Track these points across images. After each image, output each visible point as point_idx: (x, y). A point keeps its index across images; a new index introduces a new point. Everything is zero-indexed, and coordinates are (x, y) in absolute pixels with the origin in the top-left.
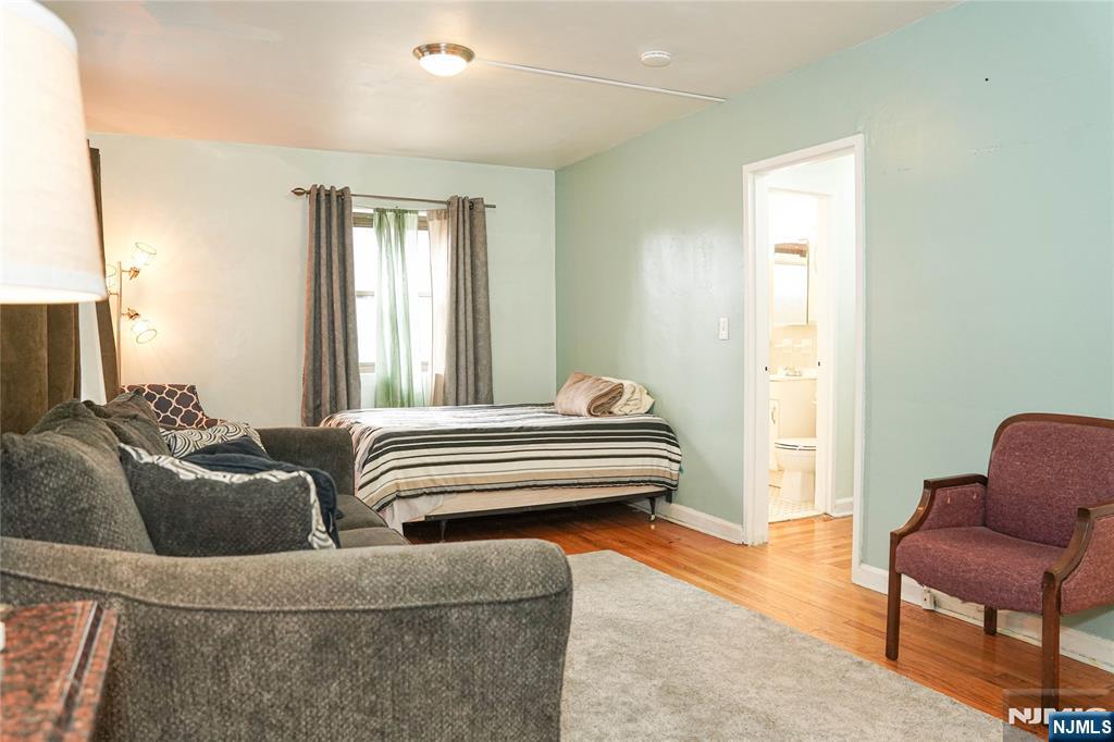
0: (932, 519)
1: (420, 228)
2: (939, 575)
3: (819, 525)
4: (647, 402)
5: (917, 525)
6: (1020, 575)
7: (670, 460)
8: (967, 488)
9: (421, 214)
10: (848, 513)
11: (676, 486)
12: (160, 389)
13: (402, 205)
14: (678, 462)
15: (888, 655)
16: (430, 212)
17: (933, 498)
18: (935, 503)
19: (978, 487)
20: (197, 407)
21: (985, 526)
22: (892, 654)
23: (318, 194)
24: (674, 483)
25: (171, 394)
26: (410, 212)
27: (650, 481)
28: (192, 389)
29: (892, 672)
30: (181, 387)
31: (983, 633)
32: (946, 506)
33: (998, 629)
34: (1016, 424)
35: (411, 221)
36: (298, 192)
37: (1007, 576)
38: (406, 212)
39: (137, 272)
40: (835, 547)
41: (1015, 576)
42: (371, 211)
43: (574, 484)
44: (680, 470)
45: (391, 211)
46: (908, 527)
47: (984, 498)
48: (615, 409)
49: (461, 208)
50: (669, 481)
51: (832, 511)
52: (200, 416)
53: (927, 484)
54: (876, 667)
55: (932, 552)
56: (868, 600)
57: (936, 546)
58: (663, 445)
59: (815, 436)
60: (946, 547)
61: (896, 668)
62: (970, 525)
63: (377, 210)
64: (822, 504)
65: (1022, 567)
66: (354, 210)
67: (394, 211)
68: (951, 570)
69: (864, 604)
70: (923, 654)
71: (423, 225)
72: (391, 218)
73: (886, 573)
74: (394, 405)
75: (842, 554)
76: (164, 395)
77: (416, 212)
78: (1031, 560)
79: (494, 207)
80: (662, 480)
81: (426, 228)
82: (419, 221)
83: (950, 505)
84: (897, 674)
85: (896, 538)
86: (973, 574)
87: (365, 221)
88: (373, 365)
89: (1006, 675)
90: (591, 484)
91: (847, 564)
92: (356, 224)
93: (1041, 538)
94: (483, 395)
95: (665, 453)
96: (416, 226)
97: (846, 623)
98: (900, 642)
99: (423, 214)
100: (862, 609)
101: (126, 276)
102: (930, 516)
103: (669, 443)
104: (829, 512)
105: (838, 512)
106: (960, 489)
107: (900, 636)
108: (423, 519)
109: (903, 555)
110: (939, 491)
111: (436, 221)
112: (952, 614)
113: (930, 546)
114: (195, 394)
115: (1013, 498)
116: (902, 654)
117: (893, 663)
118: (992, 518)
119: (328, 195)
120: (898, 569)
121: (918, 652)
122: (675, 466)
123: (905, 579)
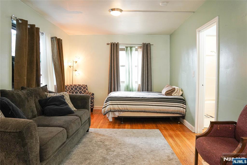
0: (211, 133)
1: (136, 51)
4: (181, 93)
7: (183, 108)
8: (227, 125)
9: (136, 47)
11: (185, 115)
12: (80, 85)
13: (132, 46)
14: (185, 109)
16: (138, 47)
18: (213, 129)
20: (87, 89)
23: (112, 44)
24: (184, 114)
25: (82, 86)
26: (134, 47)
27: (177, 113)
28: (86, 86)
30: (84, 85)
32: (218, 130)
35: (134, 49)
36: (108, 44)
38: (133, 47)
39: (76, 62)
42: (125, 47)
43: (155, 112)
44: (186, 111)
45: (129, 47)
47: (235, 129)
48: (173, 94)
49: (144, 46)
50: (183, 114)
52: (87, 91)
58: (182, 104)
63: (126, 47)
66: (120, 47)
67: (130, 47)
71: (136, 50)
72: (129, 48)
74: (128, 91)
76: (80, 87)
77: (135, 47)
79: (153, 45)
80: (181, 113)
81: (137, 51)
82: (136, 49)
83: (220, 130)
87: (123, 50)
88: (124, 82)
90: (160, 112)
92: (120, 50)
94: (149, 89)
95: (182, 106)
96: (135, 50)
99: (137, 47)
101: (74, 63)
103: (183, 104)
106: (224, 125)
108: (117, 117)
110: (214, 125)
111: (139, 49)
114: (87, 87)
119: (114, 44)
122: (185, 110)
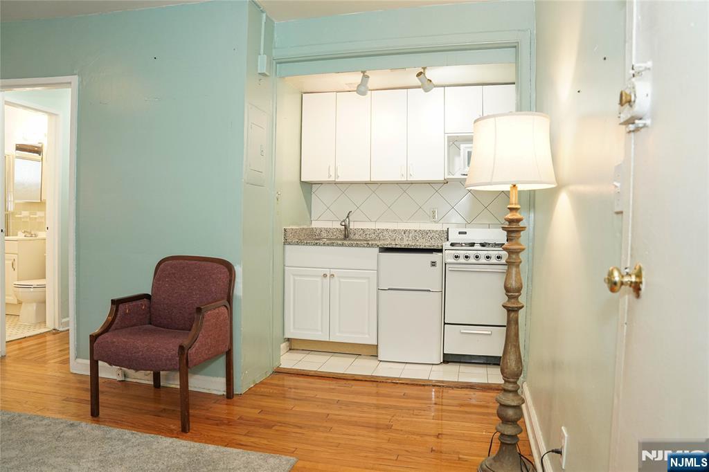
0: (117, 323)
2: (121, 357)
3: (49, 338)
5: (107, 328)
6: (167, 349)
8: (139, 302)
10: (66, 328)
15: (92, 415)
17: (117, 310)
18: (119, 313)
19: (145, 301)
21: (151, 324)
22: (95, 413)
29: (95, 425)
31: (153, 388)
32: (126, 314)
33: (162, 384)
34: (166, 262)
37: (159, 351)
40: (60, 351)
41: (164, 350)
46: (102, 330)
47: (149, 308)
51: (59, 327)
53: (113, 302)
54: (83, 424)
55: (116, 344)
56: (80, 382)
57: (118, 339)
59: (45, 278)
60: (124, 340)
61: (98, 422)
62: (141, 325)
64: (51, 324)
65: (167, 345)
68: (127, 353)
69: (78, 385)
70: (116, 409)
73: (88, 362)
75: (64, 355)
78: (173, 340)
83: (129, 314)
84: (97, 425)
85: (93, 338)
86: (141, 353)
89: (164, 409)
91: (67, 361)
93: (181, 326)
97: (64, 400)
98: (100, 404)
100: (78, 388)
102: (116, 322)
104: (57, 328)
105: (63, 327)
106: (134, 303)
107: (100, 401)
109: (98, 348)
110: (121, 305)
112: (135, 381)
113: (114, 340)
115: (165, 306)
116: (102, 411)
117: (95, 419)
118: (154, 319)
120: (95, 358)
121: (113, 408)
123: (100, 363)
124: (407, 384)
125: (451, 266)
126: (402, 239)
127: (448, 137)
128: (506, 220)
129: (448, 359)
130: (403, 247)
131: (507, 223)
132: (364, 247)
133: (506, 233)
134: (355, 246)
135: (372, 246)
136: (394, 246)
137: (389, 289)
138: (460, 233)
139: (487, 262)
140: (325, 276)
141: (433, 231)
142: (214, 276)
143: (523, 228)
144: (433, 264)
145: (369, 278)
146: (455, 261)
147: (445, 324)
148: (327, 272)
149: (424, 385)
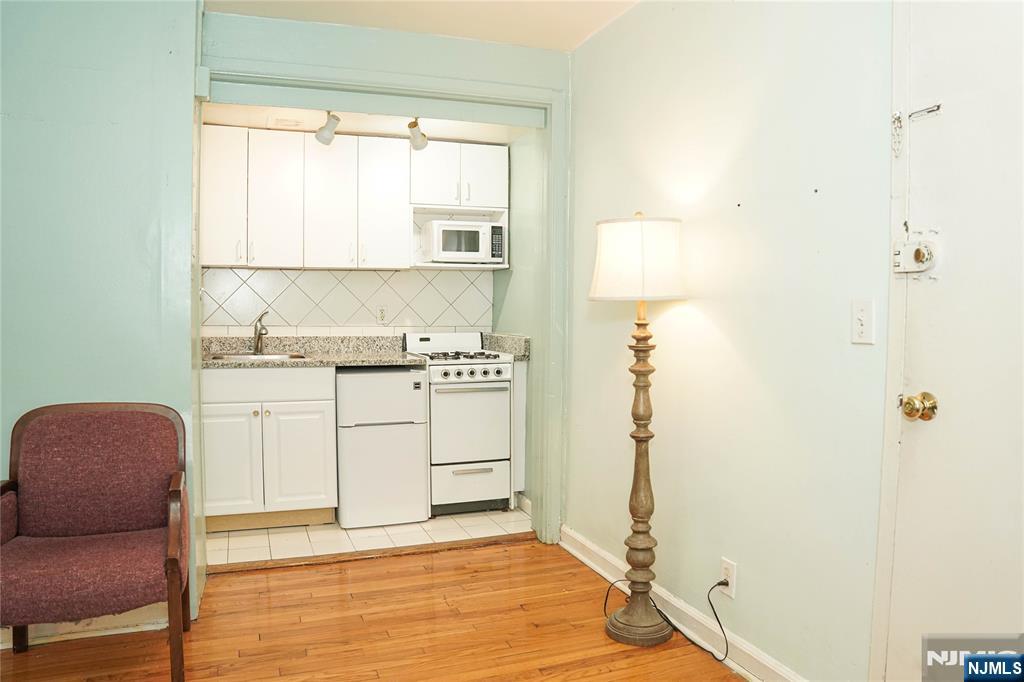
34: (40, 418)
124: (414, 554)
125: (438, 387)
126: (339, 351)
127: (415, 208)
128: (634, 337)
129: (439, 512)
130: (373, 364)
131: (635, 341)
132: (316, 366)
133: (633, 352)
134: (302, 366)
135: (328, 364)
136: (360, 364)
137: (356, 426)
138: (422, 340)
139: (485, 379)
140: (256, 413)
141: (382, 338)
142: (154, 434)
143: (653, 347)
144: (417, 386)
145: (323, 412)
146: (445, 380)
147: (432, 465)
148: (257, 407)
149: (436, 552)
